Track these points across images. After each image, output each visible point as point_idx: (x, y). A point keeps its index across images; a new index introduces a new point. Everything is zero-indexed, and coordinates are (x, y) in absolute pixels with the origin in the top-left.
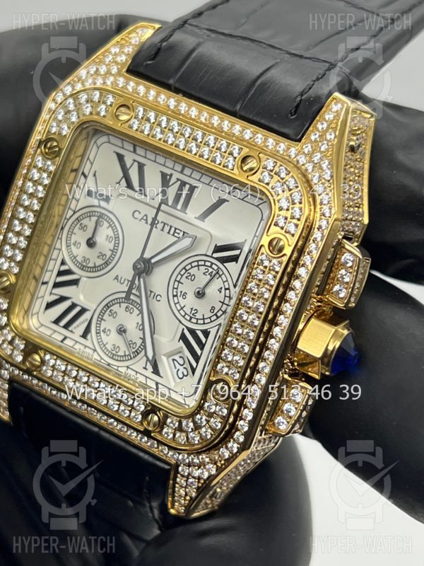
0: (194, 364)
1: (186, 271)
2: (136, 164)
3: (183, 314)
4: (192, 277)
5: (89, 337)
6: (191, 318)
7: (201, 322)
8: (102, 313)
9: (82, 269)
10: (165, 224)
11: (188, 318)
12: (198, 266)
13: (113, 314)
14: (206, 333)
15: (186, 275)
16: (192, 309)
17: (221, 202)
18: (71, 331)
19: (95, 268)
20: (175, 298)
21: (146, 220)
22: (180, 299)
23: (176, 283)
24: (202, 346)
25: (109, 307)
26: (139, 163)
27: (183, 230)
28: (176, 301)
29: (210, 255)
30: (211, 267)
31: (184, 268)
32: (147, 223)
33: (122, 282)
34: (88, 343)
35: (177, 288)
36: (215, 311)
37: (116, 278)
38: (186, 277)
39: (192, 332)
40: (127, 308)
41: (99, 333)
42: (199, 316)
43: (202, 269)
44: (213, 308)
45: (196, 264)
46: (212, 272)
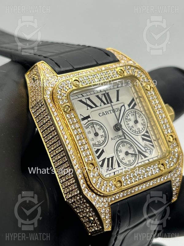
0: (152, 144)
1: (127, 119)
2: (87, 99)
3: (137, 133)
4: (130, 120)
5: (121, 165)
6: (140, 132)
7: (143, 130)
8: (117, 154)
9: (100, 146)
10: (110, 111)
11: (139, 133)
12: (128, 115)
13: (121, 151)
14: (147, 132)
15: (128, 120)
16: (137, 129)
17: (118, 91)
18: (115, 169)
19: (104, 142)
20: (131, 130)
21: (104, 114)
22: (133, 129)
23: (128, 125)
24: (149, 137)
25: (117, 150)
26: (87, 98)
27: (116, 108)
28: (132, 130)
29: (129, 108)
30: (131, 112)
31: (126, 119)
32: (105, 115)
33: (114, 138)
34: (122, 167)
35: (129, 127)
36: (143, 124)
37: (112, 139)
38: (129, 121)
39: (144, 135)
40: (122, 145)
41: (122, 161)
42: (141, 129)
43: (130, 115)
44: (142, 124)
45: (127, 115)
46: (133, 114)
